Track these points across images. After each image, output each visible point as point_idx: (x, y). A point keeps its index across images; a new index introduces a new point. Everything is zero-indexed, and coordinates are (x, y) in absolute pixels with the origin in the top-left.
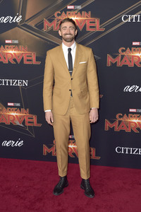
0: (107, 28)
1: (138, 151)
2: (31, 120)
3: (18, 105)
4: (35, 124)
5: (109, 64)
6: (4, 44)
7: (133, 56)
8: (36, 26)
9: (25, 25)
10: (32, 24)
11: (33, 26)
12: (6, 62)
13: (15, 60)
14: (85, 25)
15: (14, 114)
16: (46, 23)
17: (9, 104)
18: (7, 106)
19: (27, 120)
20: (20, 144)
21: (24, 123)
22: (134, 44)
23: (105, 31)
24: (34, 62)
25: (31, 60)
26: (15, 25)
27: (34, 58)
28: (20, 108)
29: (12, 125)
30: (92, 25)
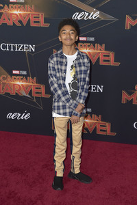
2: (38, 91)
3: (25, 73)
4: (44, 95)
5: (128, 27)
6: (9, 3)
12: (10, 23)
13: (20, 22)
15: (19, 83)
17: (14, 72)
18: (12, 75)
19: (34, 90)
20: (26, 116)
21: (30, 93)
24: (42, 24)
25: (38, 22)
27: (41, 19)
28: (26, 76)
29: (17, 96)
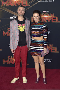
0: (31, 4)
1: (46, 61)
7: (43, 18)
14: (21, 3)
16: (3, 3)
22: (43, 12)
23: (30, 6)
30: (24, 3)
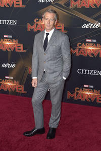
8: (65, 4)
9: (57, 4)
10: (62, 3)
11: (63, 4)
26: (50, 3)
